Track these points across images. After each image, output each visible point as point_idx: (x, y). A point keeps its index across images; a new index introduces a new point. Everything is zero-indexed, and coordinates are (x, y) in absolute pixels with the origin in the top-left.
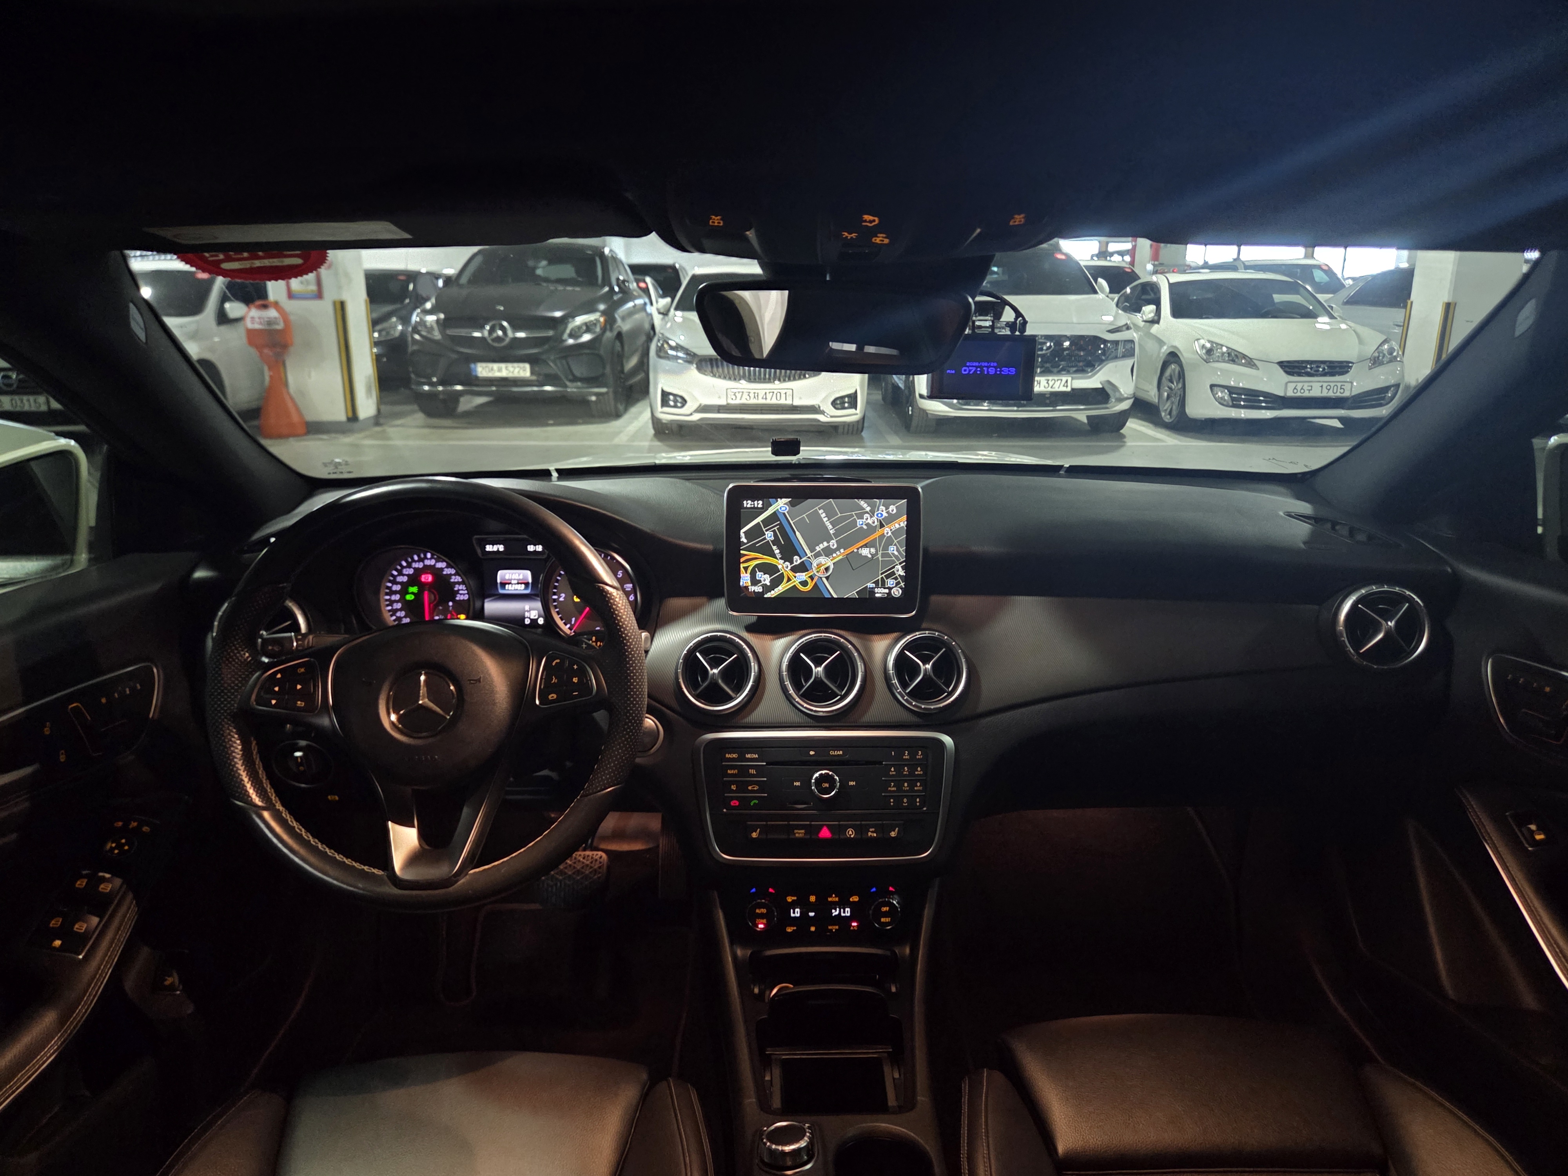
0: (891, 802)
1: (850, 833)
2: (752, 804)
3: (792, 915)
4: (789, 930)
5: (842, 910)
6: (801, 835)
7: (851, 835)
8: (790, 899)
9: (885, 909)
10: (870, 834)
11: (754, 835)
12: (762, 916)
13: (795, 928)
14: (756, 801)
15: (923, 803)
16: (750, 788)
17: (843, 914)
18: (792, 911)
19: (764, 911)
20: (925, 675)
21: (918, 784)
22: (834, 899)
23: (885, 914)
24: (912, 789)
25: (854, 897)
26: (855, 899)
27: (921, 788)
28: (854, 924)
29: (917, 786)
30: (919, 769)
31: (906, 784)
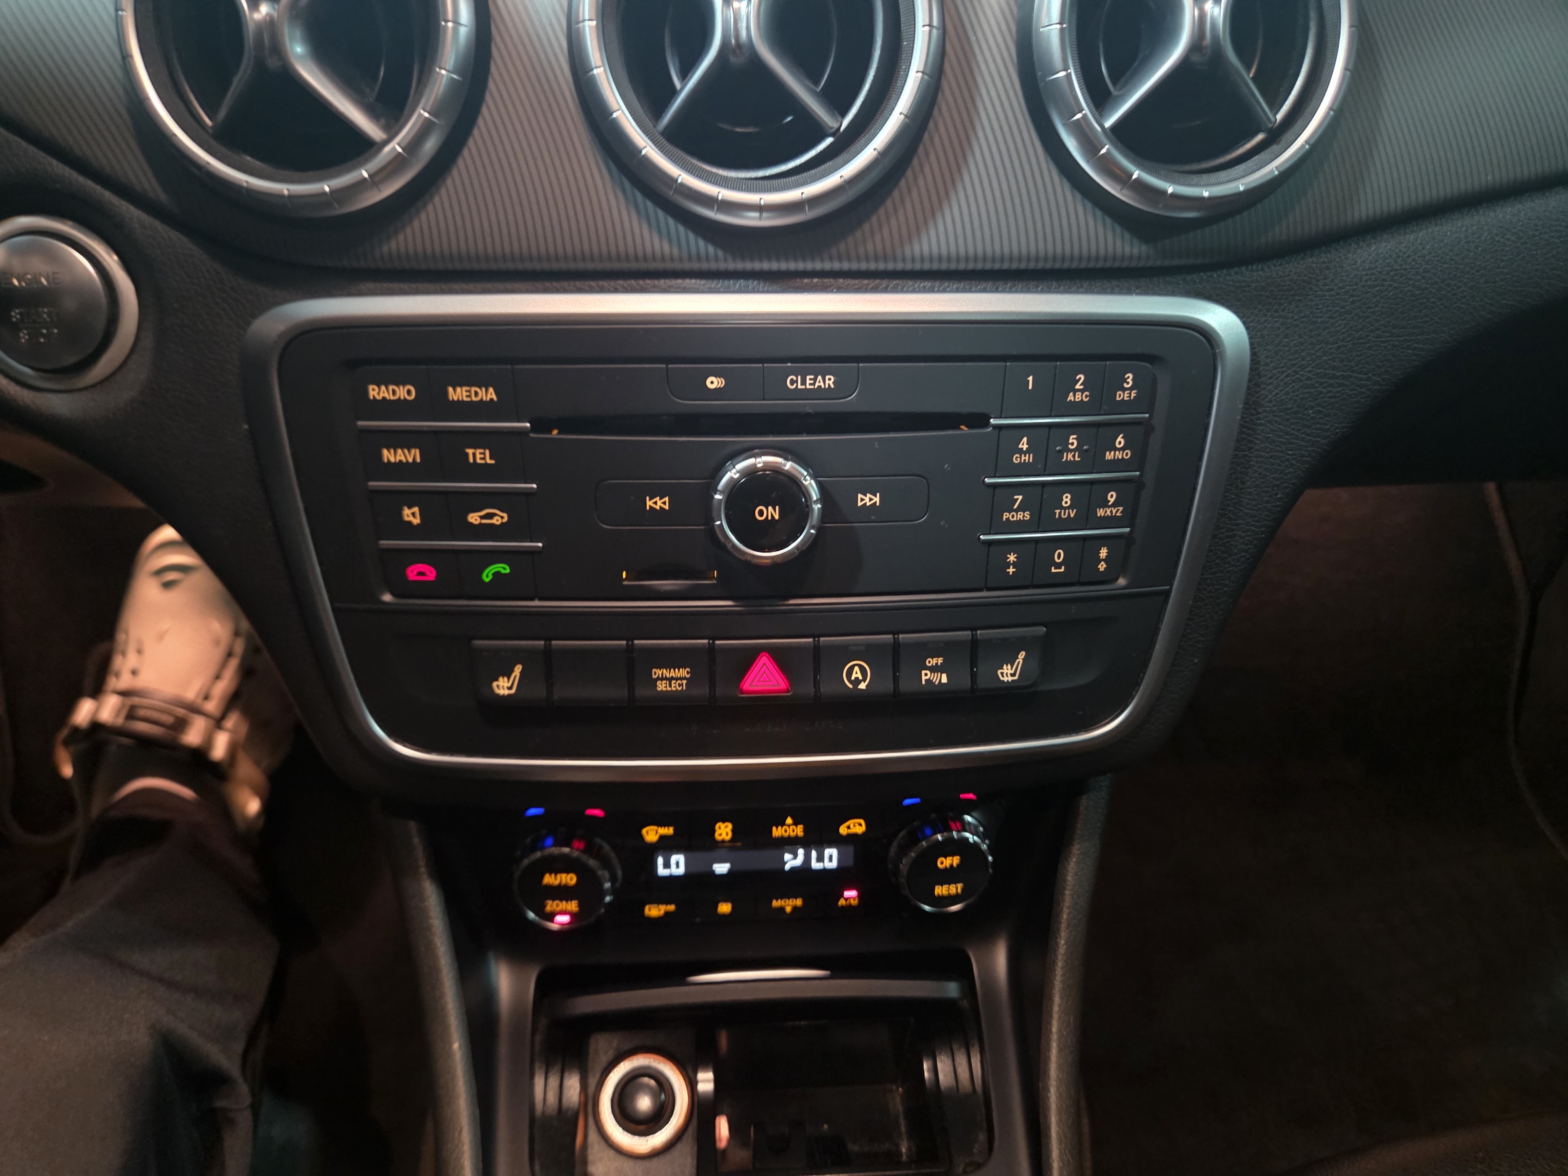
0: (1008, 565)
1: (857, 674)
2: (487, 576)
3: (662, 871)
4: (654, 911)
5: (814, 854)
6: (675, 686)
7: (857, 682)
8: (651, 834)
9: (946, 862)
10: (926, 675)
11: (503, 687)
12: (562, 893)
13: (672, 908)
14: (504, 569)
15: (1117, 565)
16: (474, 518)
17: (815, 865)
18: (660, 861)
19: (570, 879)
20: (1195, 47)
21: (1112, 497)
22: (790, 829)
23: (949, 876)
24: (1086, 518)
25: (851, 822)
26: (856, 827)
27: (1118, 511)
28: (851, 894)
29: (1105, 504)
30: (1120, 441)
31: (1067, 499)
